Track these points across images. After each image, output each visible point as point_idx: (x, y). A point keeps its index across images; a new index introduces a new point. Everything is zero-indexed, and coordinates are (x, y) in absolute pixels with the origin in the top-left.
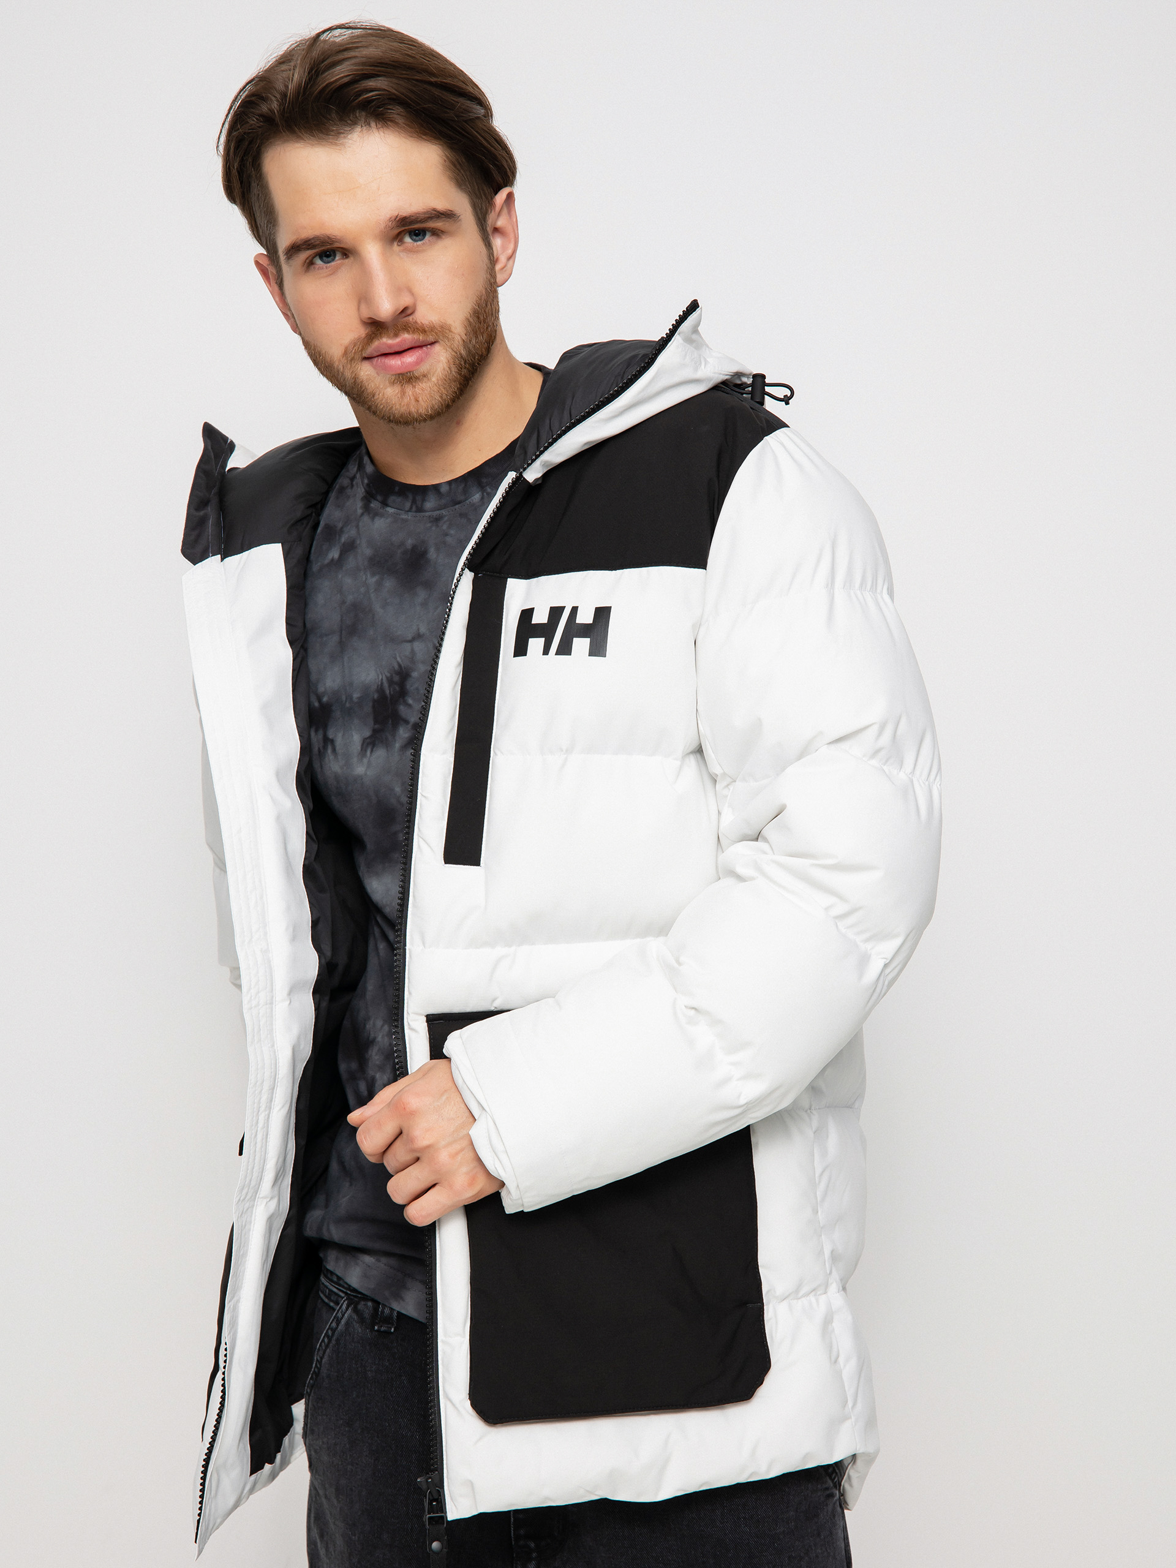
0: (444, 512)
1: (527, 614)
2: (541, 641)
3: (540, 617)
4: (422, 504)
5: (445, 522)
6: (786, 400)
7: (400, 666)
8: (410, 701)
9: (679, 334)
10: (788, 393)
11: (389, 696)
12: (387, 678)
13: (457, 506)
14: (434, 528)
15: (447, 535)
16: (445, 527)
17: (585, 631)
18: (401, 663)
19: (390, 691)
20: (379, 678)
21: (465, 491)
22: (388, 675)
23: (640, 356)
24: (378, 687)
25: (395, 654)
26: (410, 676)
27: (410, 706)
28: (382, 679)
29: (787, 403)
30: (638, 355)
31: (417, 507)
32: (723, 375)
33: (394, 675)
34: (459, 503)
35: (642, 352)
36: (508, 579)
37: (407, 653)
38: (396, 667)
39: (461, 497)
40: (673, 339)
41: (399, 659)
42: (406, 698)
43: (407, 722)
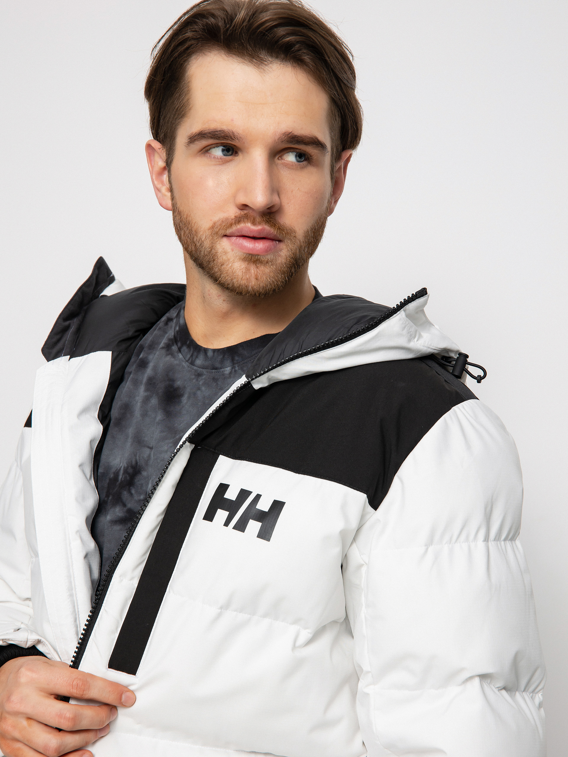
0: (204, 371)
1: (223, 488)
2: (226, 514)
3: (231, 495)
4: (195, 359)
5: (202, 379)
6: (479, 379)
7: (137, 463)
8: (133, 491)
9: (404, 311)
10: (482, 374)
11: (120, 480)
12: (124, 468)
13: (214, 371)
14: (194, 381)
15: (199, 389)
16: (201, 383)
17: (261, 516)
18: (138, 461)
19: (122, 477)
20: (120, 465)
21: (222, 361)
22: (126, 465)
23: (369, 317)
24: (116, 470)
25: (137, 453)
26: (141, 473)
27: (131, 494)
28: (121, 467)
29: (479, 382)
30: (369, 316)
31: (192, 360)
32: (432, 349)
33: (130, 467)
34: (216, 369)
35: (373, 314)
36: (220, 455)
37: (145, 456)
38: (134, 463)
39: (218, 365)
40: (398, 312)
41: (137, 458)
42: (131, 488)
43: (124, 505)
